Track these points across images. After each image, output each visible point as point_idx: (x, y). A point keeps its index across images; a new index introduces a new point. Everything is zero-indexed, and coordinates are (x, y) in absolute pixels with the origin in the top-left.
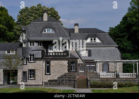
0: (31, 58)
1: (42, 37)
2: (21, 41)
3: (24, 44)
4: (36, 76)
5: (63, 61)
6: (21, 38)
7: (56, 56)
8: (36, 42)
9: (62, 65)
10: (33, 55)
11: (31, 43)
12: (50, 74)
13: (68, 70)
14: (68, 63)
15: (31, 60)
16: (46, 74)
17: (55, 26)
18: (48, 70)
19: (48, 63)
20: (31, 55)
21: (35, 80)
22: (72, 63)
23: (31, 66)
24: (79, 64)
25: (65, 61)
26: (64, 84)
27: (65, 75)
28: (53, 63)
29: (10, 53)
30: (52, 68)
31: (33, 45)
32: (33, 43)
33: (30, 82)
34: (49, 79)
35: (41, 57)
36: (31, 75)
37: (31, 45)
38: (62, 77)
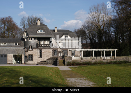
0: (30, 48)
1: (37, 35)
2: (24, 37)
3: (26, 39)
4: (33, 59)
5: (49, 50)
6: (24, 35)
7: (46, 47)
8: (33, 38)
9: (49, 52)
10: (31, 46)
11: (30, 39)
12: (42, 58)
13: (53, 55)
14: (53, 51)
15: (30, 49)
16: (39, 58)
17: (44, 28)
18: (41, 55)
19: (41, 51)
20: (30, 46)
21: (32, 61)
22: (55, 51)
23: (30, 52)
24: (59, 51)
25: (51, 50)
26: (50, 63)
27: (51, 58)
28: (43, 51)
29: (17, 44)
30: (43, 54)
31: (31, 40)
32: (31, 39)
33: (30, 62)
34: (41, 60)
35: (36, 47)
36: (30, 58)
37: (30, 40)
38: (49, 59)
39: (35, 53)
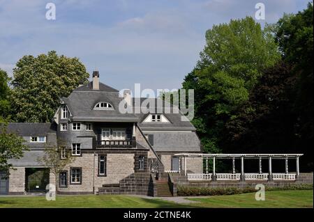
0: (74, 149)
1: (94, 116)
2: (57, 121)
3: (62, 127)
4: (83, 179)
5: (126, 155)
6: (56, 115)
7: (116, 146)
8: (84, 123)
9: (126, 161)
10: (79, 145)
11: (74, 125)
12: (106, 176)
13: (134, 169)
14: (134, 158)
15: (74, 153)
16: (98, 176)
18: (102, 169)
19: (103, 157)
20: (74, 145)
21: (81, 184)
22: (141, 157)
23: (77, 162)
24: (150, 159)
25: (130, 155)
26: (130, 191)
27: (131, 177)
28: (110, 157)
29: (36, 140)
30: (108, 166)
31: (79, 128)
32: (79, 125)
33: (73, 188)
34: (104, 183)
35: (91, 148)
36: (74, 176)
37: (75, 128)
38: (127, 180)
39: (89, 162)
